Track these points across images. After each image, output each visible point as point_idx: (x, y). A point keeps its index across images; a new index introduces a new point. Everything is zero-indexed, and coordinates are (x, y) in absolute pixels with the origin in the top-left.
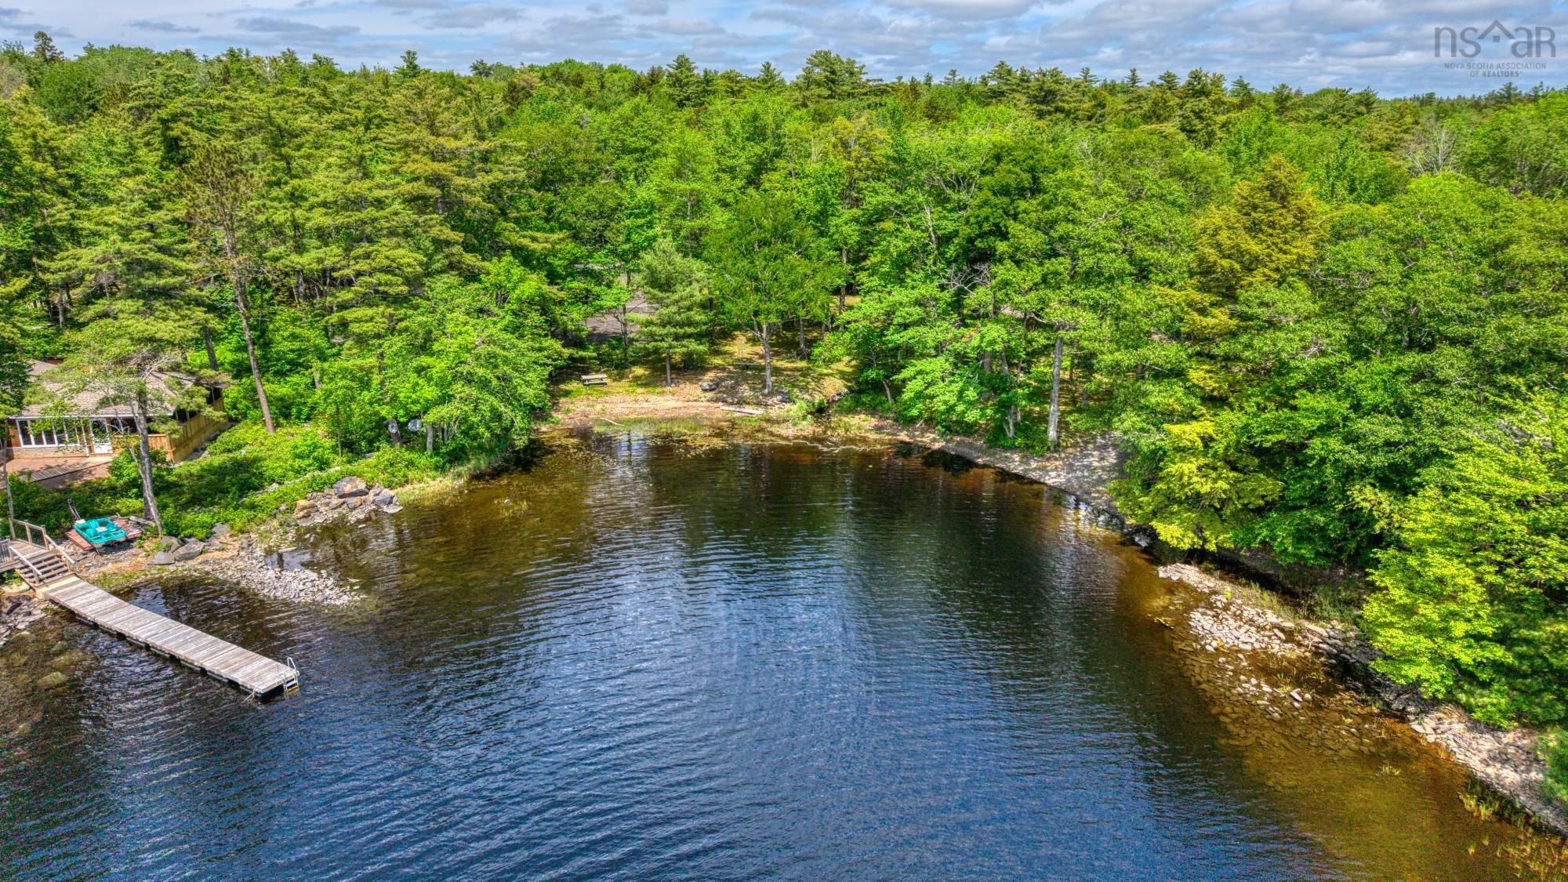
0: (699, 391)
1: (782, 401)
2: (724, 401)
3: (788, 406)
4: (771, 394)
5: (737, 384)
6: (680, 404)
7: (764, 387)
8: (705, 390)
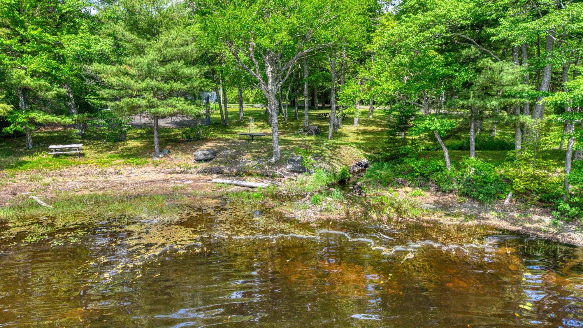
0: (191, 162)
1: (293, 171)
2: (220, 172)
3: (301, 177)
4: (279, 163)
5: (239, 153)
6: (162, 176)
7: (271, 156)
8: (199, 161)
